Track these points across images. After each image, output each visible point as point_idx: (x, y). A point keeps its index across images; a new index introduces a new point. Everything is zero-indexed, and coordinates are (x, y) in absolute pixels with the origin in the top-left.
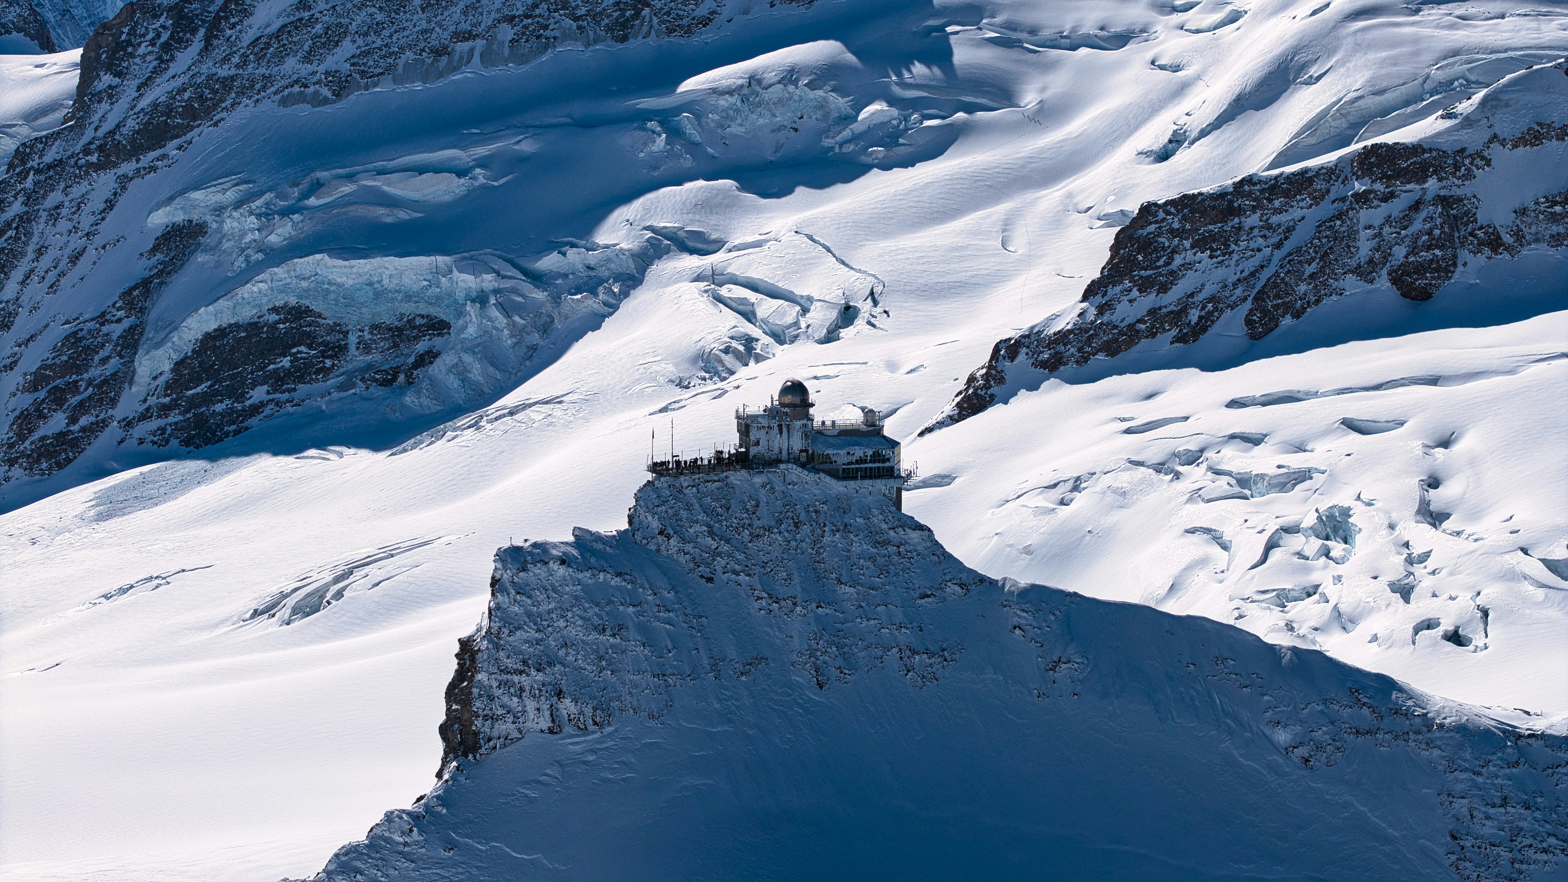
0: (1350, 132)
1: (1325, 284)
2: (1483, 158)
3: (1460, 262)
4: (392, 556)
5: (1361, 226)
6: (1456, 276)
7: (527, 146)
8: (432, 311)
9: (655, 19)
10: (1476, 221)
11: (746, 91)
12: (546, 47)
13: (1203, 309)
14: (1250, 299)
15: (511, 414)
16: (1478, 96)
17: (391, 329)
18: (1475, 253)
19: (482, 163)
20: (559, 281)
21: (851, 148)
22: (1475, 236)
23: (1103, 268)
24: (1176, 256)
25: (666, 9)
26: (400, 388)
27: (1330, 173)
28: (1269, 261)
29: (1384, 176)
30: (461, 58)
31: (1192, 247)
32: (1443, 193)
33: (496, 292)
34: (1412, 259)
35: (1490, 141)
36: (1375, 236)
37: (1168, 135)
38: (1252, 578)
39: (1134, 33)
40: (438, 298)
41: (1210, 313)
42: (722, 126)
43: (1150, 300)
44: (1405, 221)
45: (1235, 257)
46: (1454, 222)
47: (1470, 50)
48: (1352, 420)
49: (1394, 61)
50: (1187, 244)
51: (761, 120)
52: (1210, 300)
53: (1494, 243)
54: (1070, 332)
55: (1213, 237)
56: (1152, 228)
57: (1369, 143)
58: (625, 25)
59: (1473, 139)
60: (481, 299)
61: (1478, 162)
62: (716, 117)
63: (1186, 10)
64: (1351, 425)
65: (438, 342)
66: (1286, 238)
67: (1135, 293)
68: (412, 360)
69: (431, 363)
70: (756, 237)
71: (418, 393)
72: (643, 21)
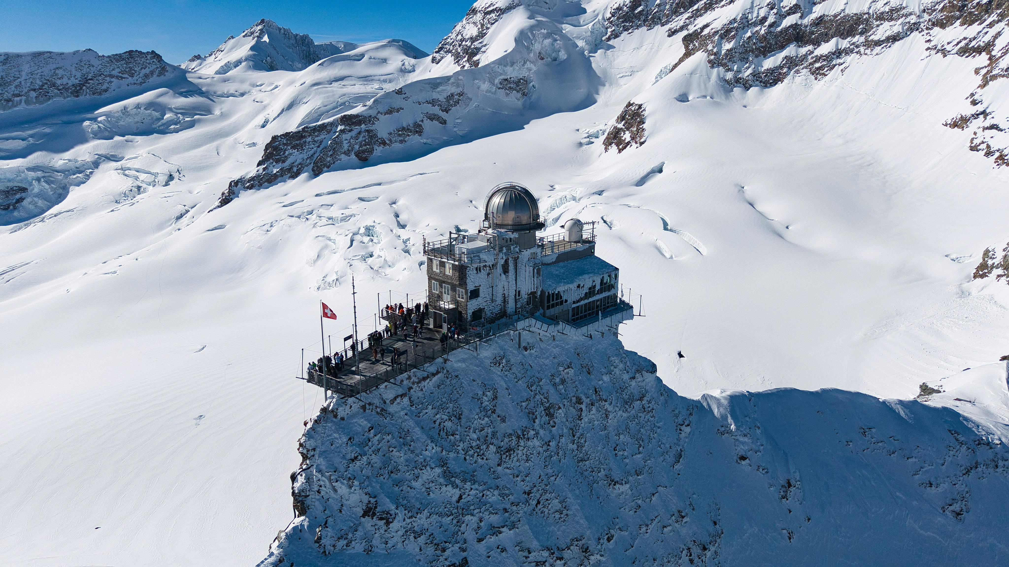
0: (318, 117)
1: (335, 158)
2: (377, 118)
3: (375, 149)
4: (14, 270)
5: (344, 139)
6: (374, 153)
7: (48, 130)
8: (20, 185)
9: (88, 90)
10: (378, 137)
11: (124, 111)
12: (49, 99)
13: (297, 167)
14: (312, 163)
15: (55, 216)
16: (372, 100)
17: (4, 192)
18: (379, 147)
19: (31, 136)
20: (67, 173)
21: (162, 127)
22: (378, 141)
23: (263, 157)
24: (286, 151)
25: (91, 87)
26: (11, 210)
27: (331, 124)
28: (316, 152)
29: (349, 124)
30: (17, 102)
31: (291, 149)
32: (367, 129)
33: (43, 177)
34: (360, 149)
35: (378, 113)
36: (349, 142)
37: (264, 120)
38: (350, 251)
39: (246, 92)
40: (21, 180)
41: (300, 168)
42: (117, 122)
43: (280, 165)
44: (357, 138)
45: (305, 151)
46: (371, 137)
47: (348, 94)
48: (361, 198)
49: (328, 97)
50: (289, 147)
51: (129, 120)
52: (299, 164)
53: (384, 143)
54: (255, 177)
55: (297, 145)
56: (277, 143)
57: (343, 114)
58: (77, 92)
59: (373, 113)
60: (38, 180)
61: (375, 119)
62: (115, 119)
63: (261, 86)
64: (361, 199)
65: (23, 195)
66: (321, 144)
67: (274, 163)
68: (14, 201)
69: (22, 202)
70: (135, 156)
71: (19, 212)
72: (84, 91)
